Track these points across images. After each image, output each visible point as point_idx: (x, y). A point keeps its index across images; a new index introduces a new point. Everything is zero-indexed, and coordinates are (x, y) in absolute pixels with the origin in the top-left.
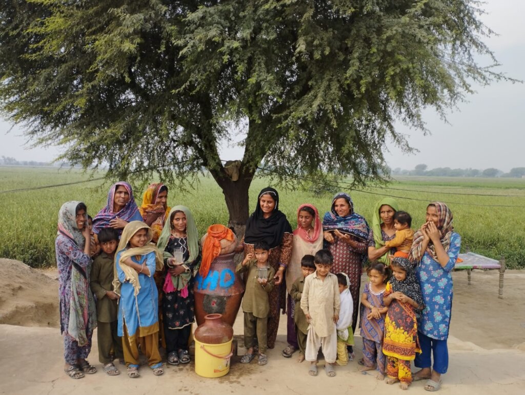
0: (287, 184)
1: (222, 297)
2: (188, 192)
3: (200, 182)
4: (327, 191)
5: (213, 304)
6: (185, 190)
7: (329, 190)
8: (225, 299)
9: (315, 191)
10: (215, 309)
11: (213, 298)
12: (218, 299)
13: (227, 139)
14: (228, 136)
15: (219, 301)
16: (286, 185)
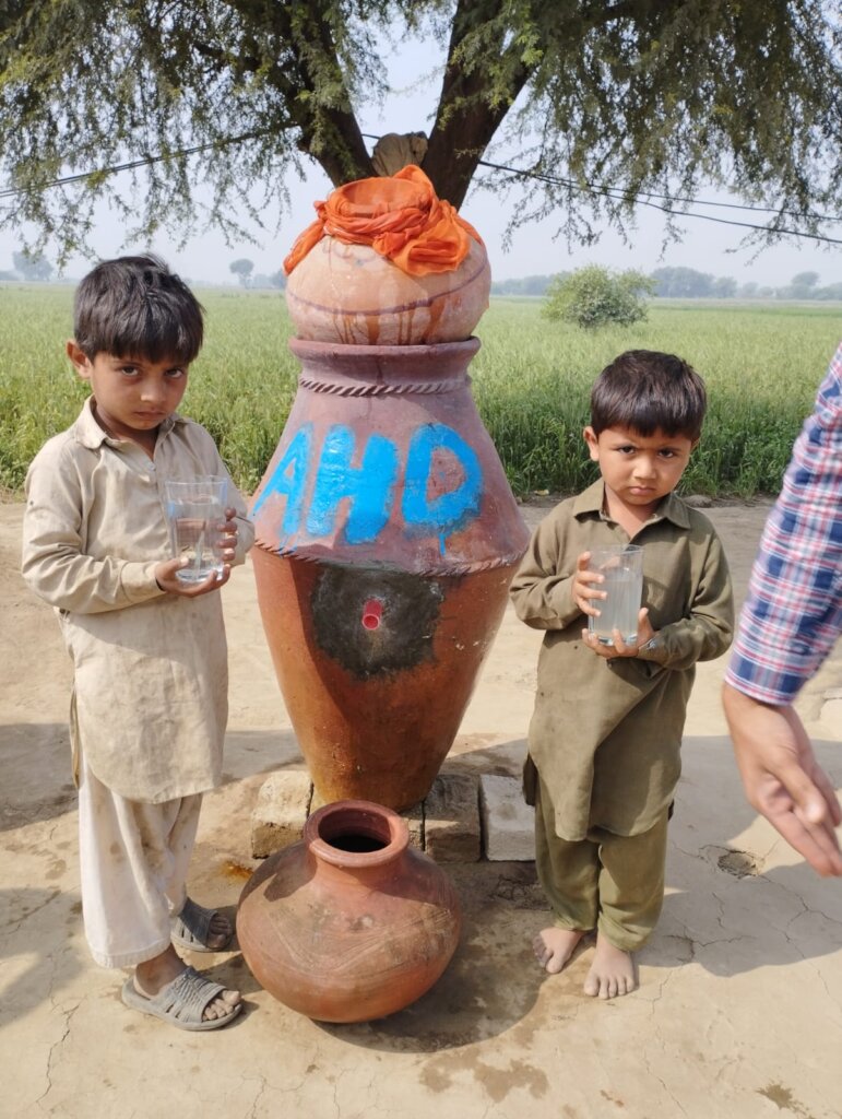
0: (574, 216)
1: (418, 578)
2: (243, 233)
3: (289, 201)
4: (612, 318)
5: (371, 621)
6: (234, 225)
7: (614, 315)
8: (434, 590)
9: (582, 319)
10: (377, 642)
11: (368, 583)
12: (397, 589)
13: (376, 88)
14: (378, 75)
15: (401, 601)
16: (570, 220)
